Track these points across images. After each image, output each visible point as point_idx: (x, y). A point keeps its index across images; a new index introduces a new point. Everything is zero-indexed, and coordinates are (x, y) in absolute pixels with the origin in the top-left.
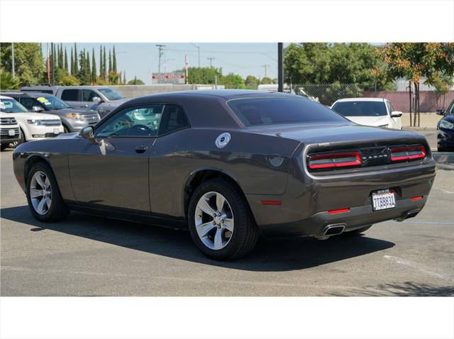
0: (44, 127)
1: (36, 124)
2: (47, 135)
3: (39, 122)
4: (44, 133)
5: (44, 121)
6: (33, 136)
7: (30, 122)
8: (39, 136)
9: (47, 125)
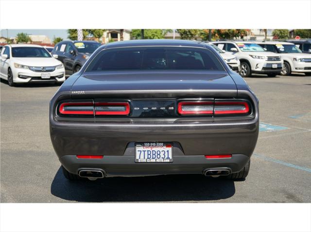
0: (304, 63)
1: (300, 61)
2: (306, 68)
3: (301, 60)
4: (304, 67)
5: (304, 59)
6: (296, 69)
7: (295, 59)
8: (300, 69)
9: (306, 62)
